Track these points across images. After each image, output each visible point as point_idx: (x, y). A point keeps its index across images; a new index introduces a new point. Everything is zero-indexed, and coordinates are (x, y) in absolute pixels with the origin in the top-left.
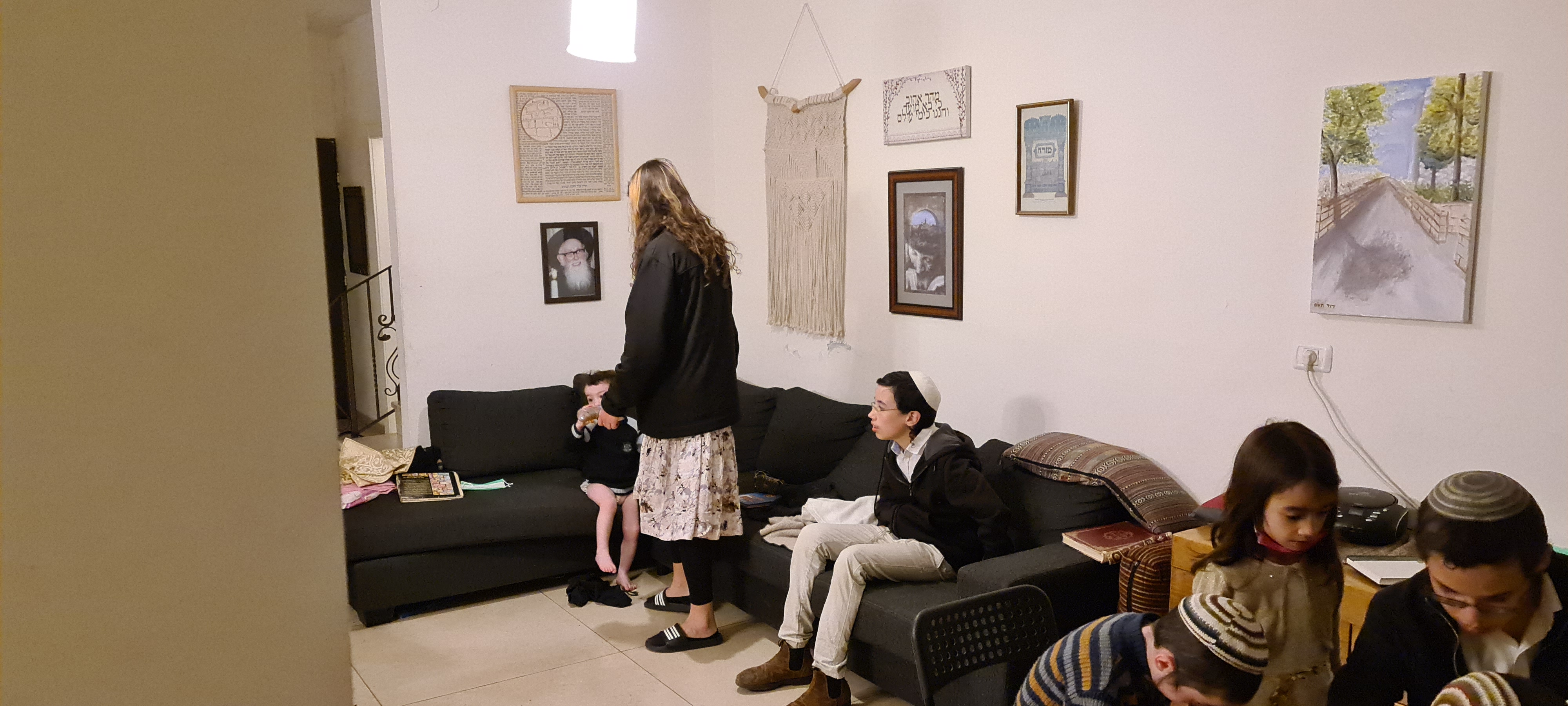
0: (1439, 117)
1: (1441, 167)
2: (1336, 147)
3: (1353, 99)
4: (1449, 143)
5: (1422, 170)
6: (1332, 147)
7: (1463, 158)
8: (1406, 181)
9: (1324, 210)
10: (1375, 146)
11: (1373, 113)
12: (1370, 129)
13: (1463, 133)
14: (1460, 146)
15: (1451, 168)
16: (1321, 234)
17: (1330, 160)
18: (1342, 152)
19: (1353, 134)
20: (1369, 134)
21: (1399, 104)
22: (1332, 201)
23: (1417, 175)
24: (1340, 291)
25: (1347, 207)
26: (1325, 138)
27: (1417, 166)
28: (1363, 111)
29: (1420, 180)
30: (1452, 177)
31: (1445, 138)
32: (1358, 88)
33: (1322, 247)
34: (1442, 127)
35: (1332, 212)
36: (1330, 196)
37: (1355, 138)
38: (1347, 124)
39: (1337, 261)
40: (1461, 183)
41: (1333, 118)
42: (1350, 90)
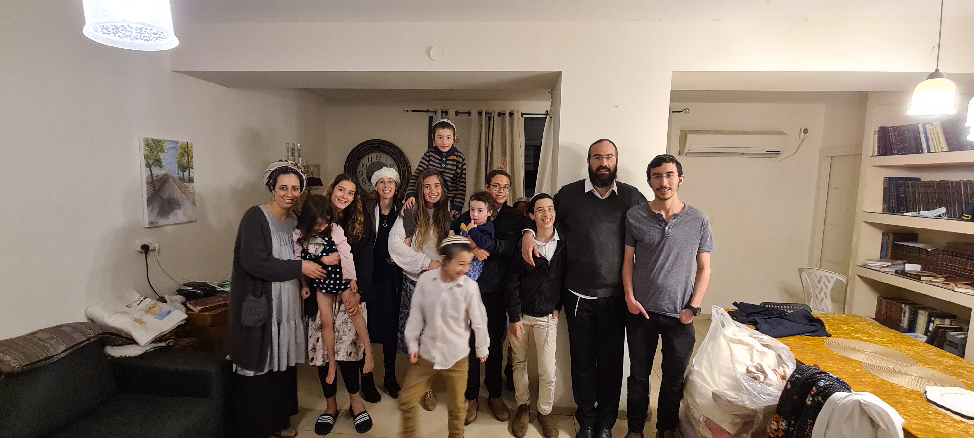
0: (182, 155)
1: (185, 171)
2: (150, 161)
3: (154, 144)
4: (186, 163)
5: (179, 172)
6: (149, 161)
7: (190, 169)
8: (175, 176)
9: (149, 185)
10: (164, 163)
11: (162, 150)
12: (162, 156)
13: (190, 161)
14: (189, 165)
15: (187, 172)
16: (149, 195)
17: (148, 166)
18: (153, 163)
19: (156, 157)
20: (161, 157)
21: (170, 148)
22: (152, 182)
23: (178, 174)
24: (159, 217)
25: (157, 185)
26: (146, 157)
27: (178, 171)
28: (158, 149)
29: (180, 175)
30: (188, 175)
31: (185, 161)
32: (155, 140)
33: (150, 201)
34: (184, 158)
35: (152, 186)
36: (150, 179)
37: (157, 158)
38: (153, 153)
39: (156, 205)
40: (191, 177)
41: (147, 150)
42: (153, 140)
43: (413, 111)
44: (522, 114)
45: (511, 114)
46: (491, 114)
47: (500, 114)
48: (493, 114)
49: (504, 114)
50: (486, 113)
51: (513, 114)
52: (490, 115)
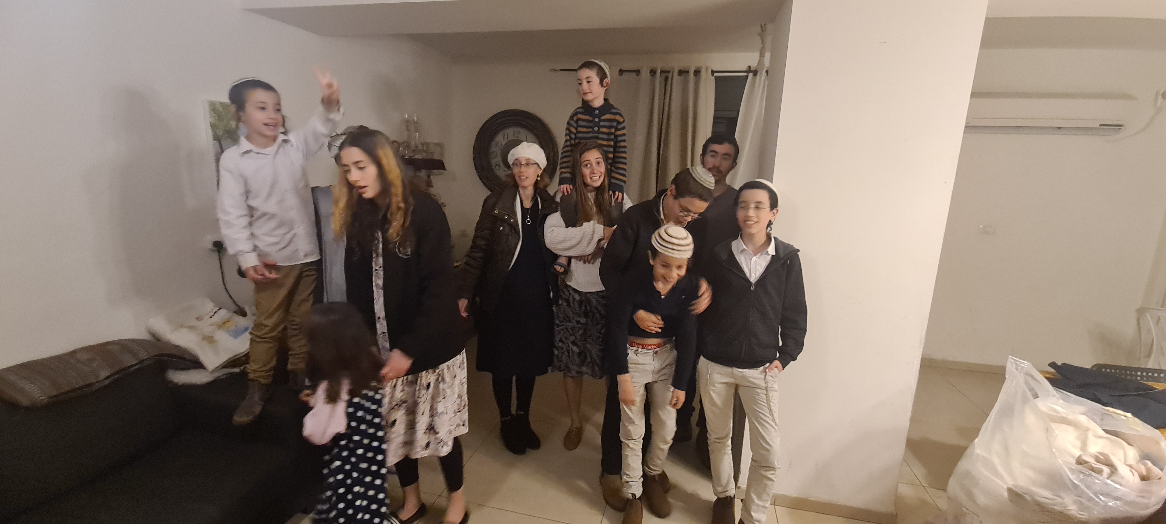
3: (223, 109)
6: (218, 131)
17: (217, 138)
18: (223, 135)
19: (227, 127)
26: (213, 126)
28: (229, 116)
32: (224, 104)
38: (223, 121)
41: (214, 117)
42: (221, 104)
43: (562, 70)
44: (713, 72)
45: (697, 72)
46: (669, 72)
47: (681, 72)
48: (671, 73)
49: (688, 72)
50: (662, 72)
51: (699, 72)
52: (667, 74)
